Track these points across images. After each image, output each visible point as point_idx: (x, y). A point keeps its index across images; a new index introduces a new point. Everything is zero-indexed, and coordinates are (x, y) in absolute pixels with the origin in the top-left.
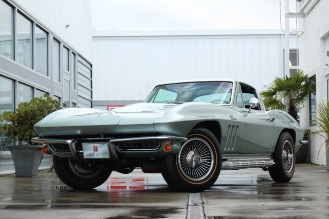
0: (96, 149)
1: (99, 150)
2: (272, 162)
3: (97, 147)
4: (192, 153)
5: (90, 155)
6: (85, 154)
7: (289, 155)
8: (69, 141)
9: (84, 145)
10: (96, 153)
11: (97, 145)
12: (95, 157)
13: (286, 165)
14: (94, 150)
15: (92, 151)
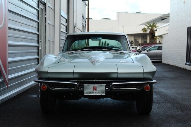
0: (95, 89)
1: (97, 89)
3: (96, 87)
5: (90, 93)
6: (85, 92)
9: (86, 85)
10: (95, 91)
11: (96, 85)
14: (94, 90)
15: (91, 90)
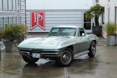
0: (36, 55)
2: (89, 52)
4: (65, 55)
5: (35, 57)
6: (33, 56)
7: (94, 48)
8: (28, 53)
9: (33, 54)
11: (37, 54)
12: (36, 57)
13: (93, 51)
15: (35, 56)
